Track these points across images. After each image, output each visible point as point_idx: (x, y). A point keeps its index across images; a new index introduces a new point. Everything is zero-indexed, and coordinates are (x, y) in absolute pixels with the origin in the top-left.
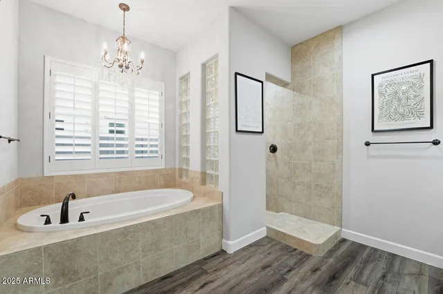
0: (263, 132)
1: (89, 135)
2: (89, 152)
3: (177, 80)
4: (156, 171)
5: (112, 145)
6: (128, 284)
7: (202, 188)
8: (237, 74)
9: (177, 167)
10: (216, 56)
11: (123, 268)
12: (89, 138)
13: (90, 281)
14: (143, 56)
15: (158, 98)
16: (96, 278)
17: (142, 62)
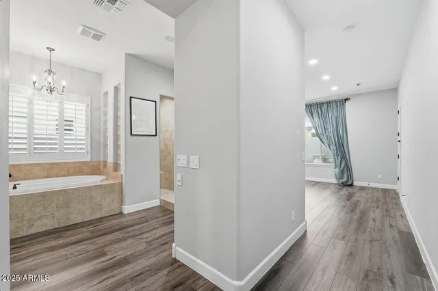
0: (156, 135)
1: (26, 136)
2: (26, 149)
3: (102, 95)
4: (83, 163)
5: (43, 144)
6: (46, 226)
7: (116, 174)
8: (131, 98)
9: (102, 160)
10: (120, 84)
11: (42, 216)
12: (25, 138)
13: (19, 222)
14: (64, 83)
15: (84, 108)
16: (23, 220)
17: (64, 87)
